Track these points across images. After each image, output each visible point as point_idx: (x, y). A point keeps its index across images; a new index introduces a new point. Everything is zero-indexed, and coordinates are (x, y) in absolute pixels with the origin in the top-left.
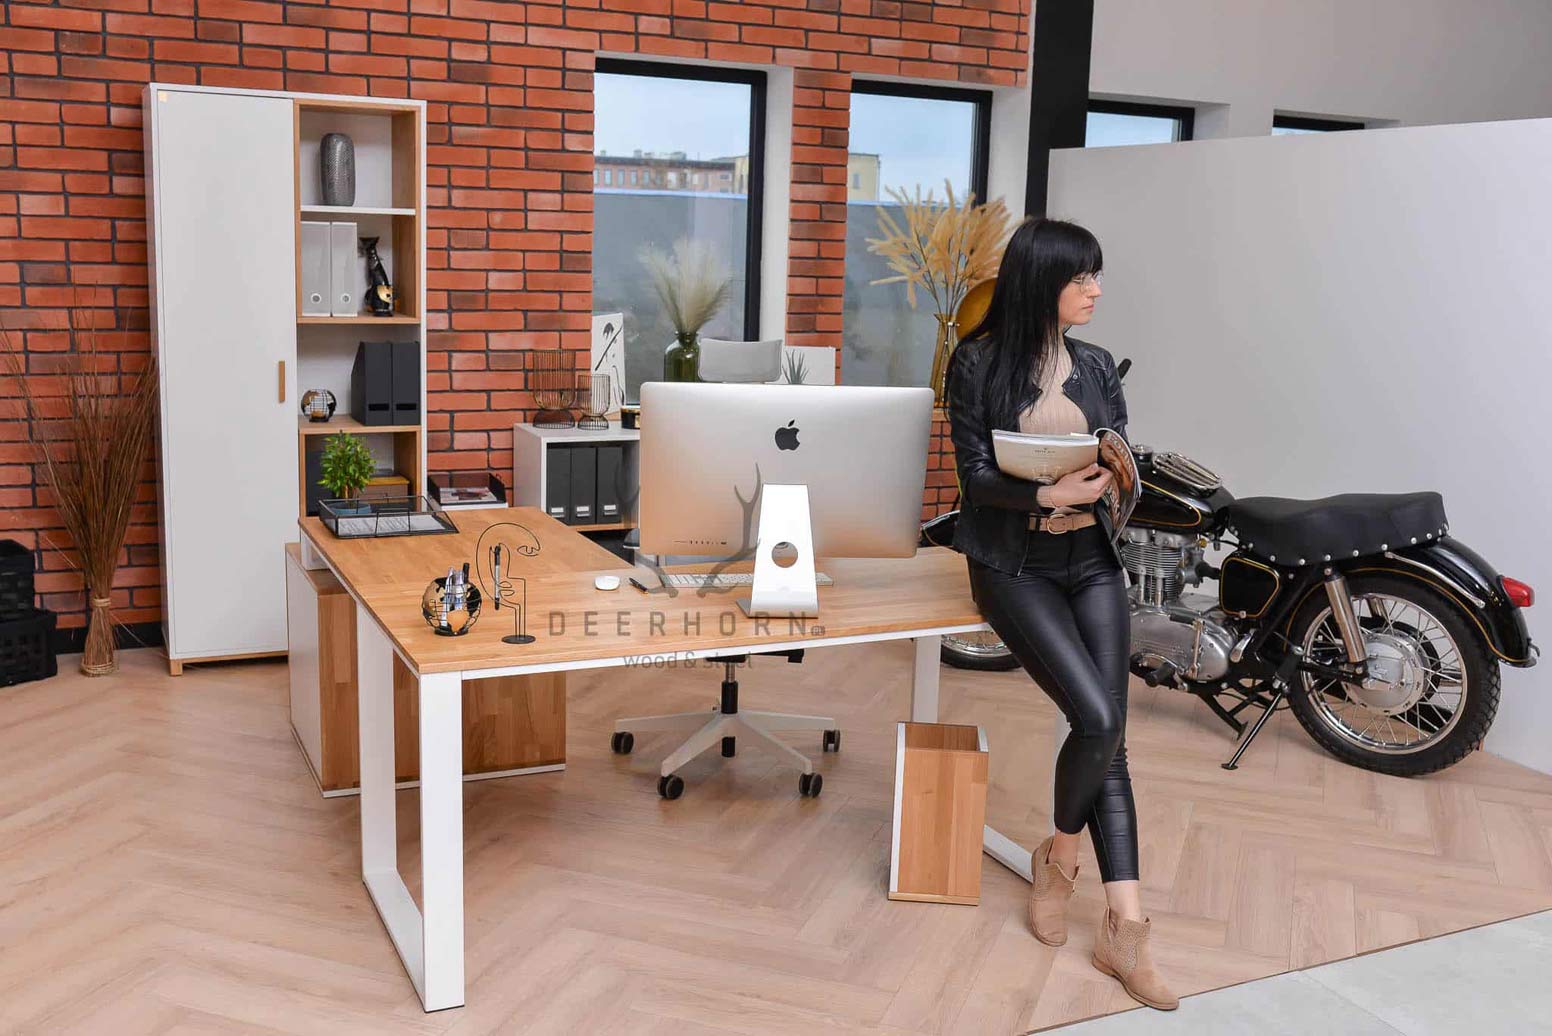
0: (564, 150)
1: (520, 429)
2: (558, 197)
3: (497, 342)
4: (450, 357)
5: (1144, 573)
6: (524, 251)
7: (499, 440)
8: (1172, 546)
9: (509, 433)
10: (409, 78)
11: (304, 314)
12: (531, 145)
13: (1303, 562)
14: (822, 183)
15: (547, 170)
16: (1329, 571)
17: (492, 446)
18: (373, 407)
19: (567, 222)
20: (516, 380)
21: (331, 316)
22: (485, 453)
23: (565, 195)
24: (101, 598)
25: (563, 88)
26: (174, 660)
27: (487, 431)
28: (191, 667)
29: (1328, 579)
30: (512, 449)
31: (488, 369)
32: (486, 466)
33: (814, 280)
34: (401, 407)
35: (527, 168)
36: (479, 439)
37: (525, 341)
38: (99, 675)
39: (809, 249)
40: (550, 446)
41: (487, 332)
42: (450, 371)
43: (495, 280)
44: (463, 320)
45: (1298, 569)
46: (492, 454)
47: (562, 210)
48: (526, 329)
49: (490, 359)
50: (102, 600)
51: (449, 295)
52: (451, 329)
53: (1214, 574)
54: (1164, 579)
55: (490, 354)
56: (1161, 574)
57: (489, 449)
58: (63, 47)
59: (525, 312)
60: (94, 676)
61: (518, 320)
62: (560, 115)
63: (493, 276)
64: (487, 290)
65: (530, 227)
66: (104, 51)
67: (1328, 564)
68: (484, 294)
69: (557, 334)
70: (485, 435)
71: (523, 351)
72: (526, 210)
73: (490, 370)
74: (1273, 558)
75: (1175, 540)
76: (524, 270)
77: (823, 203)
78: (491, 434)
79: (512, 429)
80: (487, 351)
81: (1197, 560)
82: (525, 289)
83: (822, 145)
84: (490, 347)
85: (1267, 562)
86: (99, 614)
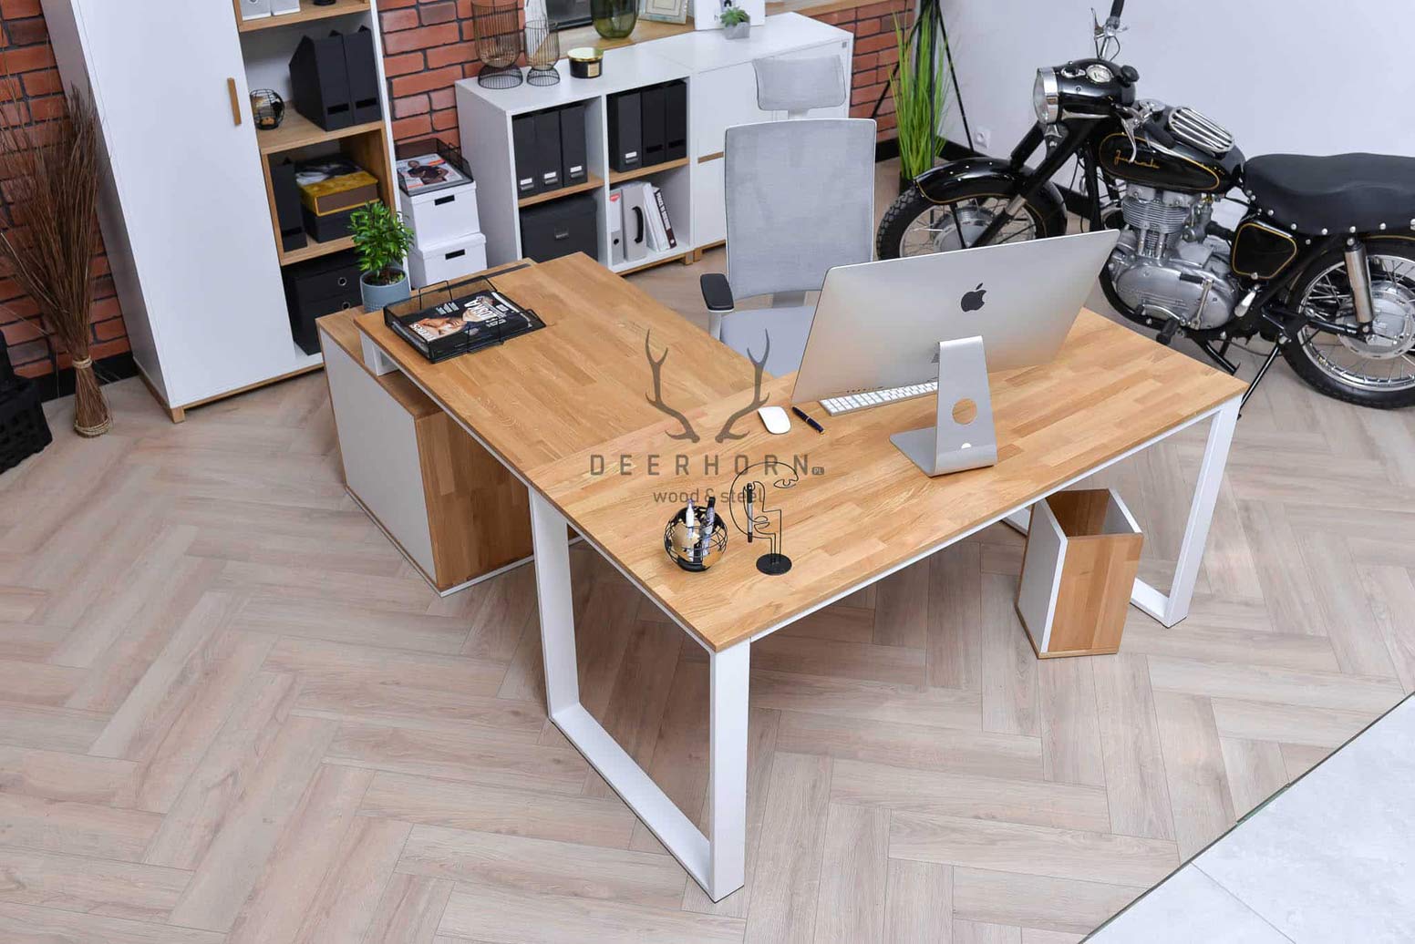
1: (460, 86)
5: (1147, 228)
7: (441, 100)
8: (1183, 205)
9: (452, 89)
11: (244, 18)
13: (1325, 231)
16: (1351, 242)
17: (435, 107)
18: (333, 110)
20: (450, 32)
21: (272, 14)
22: (427, 116)
24: (83, 360)
26: (176, 409)
27: (427, 93)
28: (190, 410)
29: (1350, 249)
30: (455, 107)
32: (430, 130)
34: (360, 104)
36: (420, 103)
38: (99, 435)
40: (515, 118)
45: (1319, 240)
46: (434, 116)
49: (422, 14)
50: (85, 362)
53: (1224, 234)
54: (1167, 235)
55: (422, 8)
56: (1165, 229)
57: (432, 111)
60: (93, 437)
67: (1351, 235)
70: (425, 97)
73: (423, 26)
74: (1294, 227)
75: (1185, 200)
78: (432, 95)
79: (453, 86)
81: (1205, 217)
85: (1289, 231)
86: (83, 375)
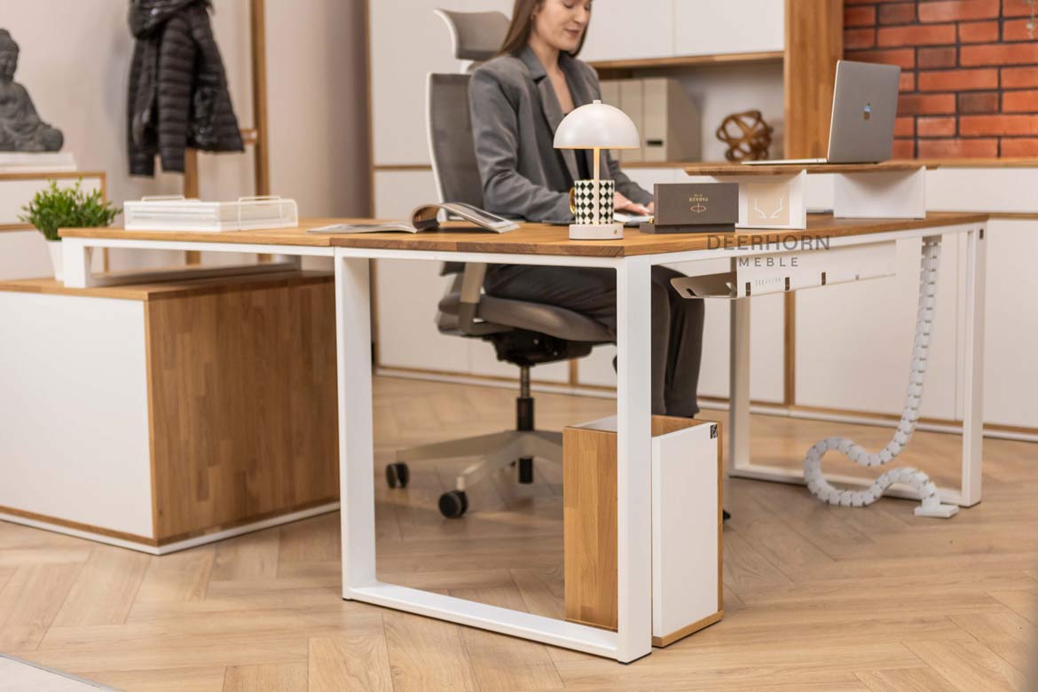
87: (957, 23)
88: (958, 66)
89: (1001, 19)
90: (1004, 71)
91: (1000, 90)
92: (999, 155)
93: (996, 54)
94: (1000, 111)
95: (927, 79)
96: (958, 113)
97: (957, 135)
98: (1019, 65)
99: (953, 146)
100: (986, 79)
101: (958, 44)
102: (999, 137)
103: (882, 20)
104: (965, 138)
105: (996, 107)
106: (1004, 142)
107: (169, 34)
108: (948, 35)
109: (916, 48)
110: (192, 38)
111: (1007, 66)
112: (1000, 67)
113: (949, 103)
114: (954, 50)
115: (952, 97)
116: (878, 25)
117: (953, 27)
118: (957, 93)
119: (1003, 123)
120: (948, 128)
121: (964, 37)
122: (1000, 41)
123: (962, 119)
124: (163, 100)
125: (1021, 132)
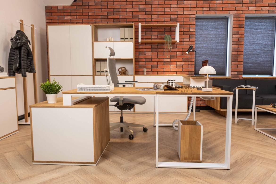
0: (190, 31)
2: (189, 39)
3: (178, 63)
4: (170, 66)
6: (183, 48)
10: (164, 21)
12: (184, 31)
14: (239, 34)
15: (187, 35)
19: (190, 43)
23: (190, 39)
25: (190, 21)
31: (176, 68)
33: (237, 52)
35: (183, 35)
37: (183, 63)
39: (236, 46)
41: (176, 62)
42: (170, 68)
43: (178, 53)
44: (172, 60)
47: (189, 41)
48: (183, 61)
51: (170, 56)
52: (170, 61)
58: (114, 21)
59: (183, 58)
61: (182, 60)
62: (189, 25)
63: (177, 52)
64: (176, 55)
65: (184, 44)
66: (120, 21)
68: (176, 56)
69: (188, 62)
71: (182, 65)
72: (183, 41)
76: (183, 51)
77: (239, 38)
80: (176, 65)
82: (183, 55)
83: (239, 27)
84: (177, 64)
87: (151, 55)
88: (152, 61)
89: (158, 55)
90: (158, 62)
91: (158, 65)
92: (158, 74)
93: (157, 60)
94: (158, 68)
95: (147, 63)
96: (152, 68)
97: (151, 71)
98: (160, 62)
99: (151, 73)
100: (156, 63)
101: (151, 58)
102: (157, 71)
103: (140, 54)
104: (153, 71)
105: (157, 67)
106: (158, 72)
107: (23, 48)
108: (150, 57)
109: (145, 58)
110: (28, 50)
111: (159, 62)
112: (157, 62)
113: (150, 67)
114: (151, 59)
115: (151, 66)
116: (139, 55)
117: (151, 56)
118: (151, 65)
119: (158, 70)
120: (150, 70)
121: (152, 57)
122: (158, 58)
123: (152, 69)
124: (22, 62)
125: (161, 71)
